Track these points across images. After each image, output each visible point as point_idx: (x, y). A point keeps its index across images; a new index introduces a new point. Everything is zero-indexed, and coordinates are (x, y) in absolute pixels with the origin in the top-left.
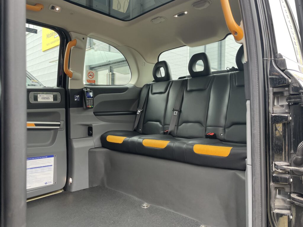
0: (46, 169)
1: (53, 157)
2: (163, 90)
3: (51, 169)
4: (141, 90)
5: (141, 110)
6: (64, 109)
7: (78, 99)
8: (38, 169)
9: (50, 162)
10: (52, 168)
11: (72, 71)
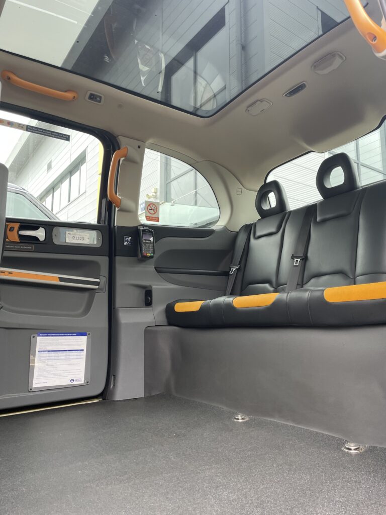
0: (74, 355)
1: (86, 335)
2: (273, 230)
3: (82, 357)
4: (236, 235)
5: (238, 267)
6: (107, 258)
7: (130, 242)
8: (60, 353)
9: (80, 345)
10: (83, 355)
11: (120, 197)
